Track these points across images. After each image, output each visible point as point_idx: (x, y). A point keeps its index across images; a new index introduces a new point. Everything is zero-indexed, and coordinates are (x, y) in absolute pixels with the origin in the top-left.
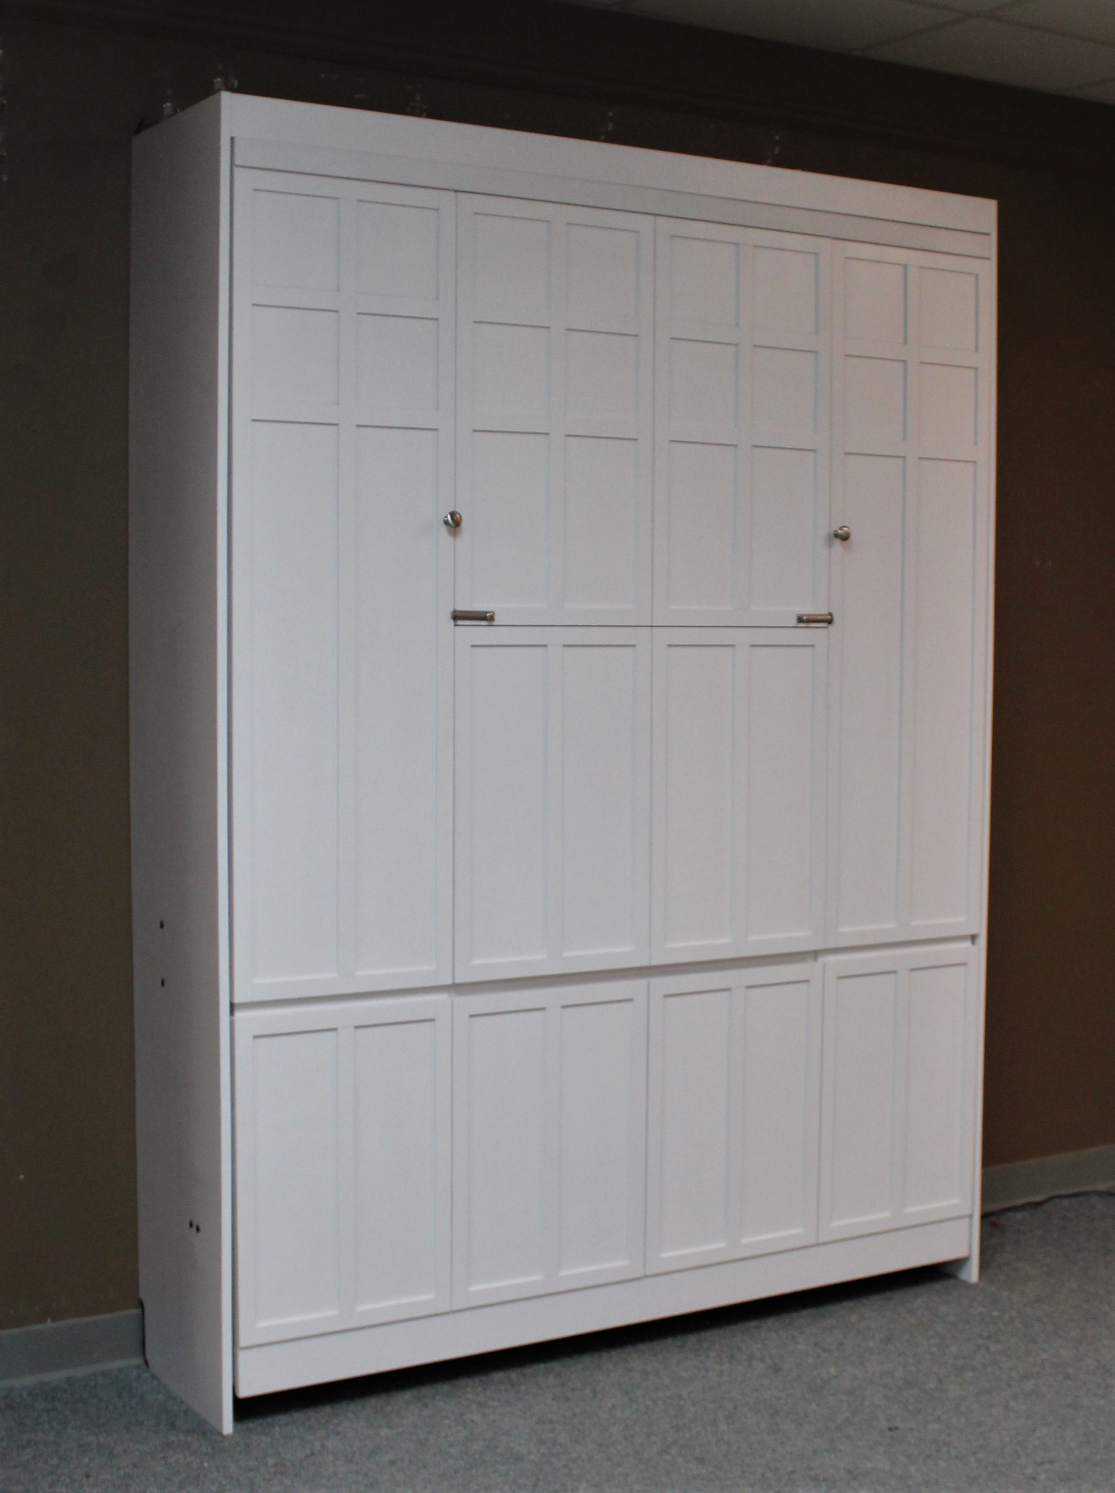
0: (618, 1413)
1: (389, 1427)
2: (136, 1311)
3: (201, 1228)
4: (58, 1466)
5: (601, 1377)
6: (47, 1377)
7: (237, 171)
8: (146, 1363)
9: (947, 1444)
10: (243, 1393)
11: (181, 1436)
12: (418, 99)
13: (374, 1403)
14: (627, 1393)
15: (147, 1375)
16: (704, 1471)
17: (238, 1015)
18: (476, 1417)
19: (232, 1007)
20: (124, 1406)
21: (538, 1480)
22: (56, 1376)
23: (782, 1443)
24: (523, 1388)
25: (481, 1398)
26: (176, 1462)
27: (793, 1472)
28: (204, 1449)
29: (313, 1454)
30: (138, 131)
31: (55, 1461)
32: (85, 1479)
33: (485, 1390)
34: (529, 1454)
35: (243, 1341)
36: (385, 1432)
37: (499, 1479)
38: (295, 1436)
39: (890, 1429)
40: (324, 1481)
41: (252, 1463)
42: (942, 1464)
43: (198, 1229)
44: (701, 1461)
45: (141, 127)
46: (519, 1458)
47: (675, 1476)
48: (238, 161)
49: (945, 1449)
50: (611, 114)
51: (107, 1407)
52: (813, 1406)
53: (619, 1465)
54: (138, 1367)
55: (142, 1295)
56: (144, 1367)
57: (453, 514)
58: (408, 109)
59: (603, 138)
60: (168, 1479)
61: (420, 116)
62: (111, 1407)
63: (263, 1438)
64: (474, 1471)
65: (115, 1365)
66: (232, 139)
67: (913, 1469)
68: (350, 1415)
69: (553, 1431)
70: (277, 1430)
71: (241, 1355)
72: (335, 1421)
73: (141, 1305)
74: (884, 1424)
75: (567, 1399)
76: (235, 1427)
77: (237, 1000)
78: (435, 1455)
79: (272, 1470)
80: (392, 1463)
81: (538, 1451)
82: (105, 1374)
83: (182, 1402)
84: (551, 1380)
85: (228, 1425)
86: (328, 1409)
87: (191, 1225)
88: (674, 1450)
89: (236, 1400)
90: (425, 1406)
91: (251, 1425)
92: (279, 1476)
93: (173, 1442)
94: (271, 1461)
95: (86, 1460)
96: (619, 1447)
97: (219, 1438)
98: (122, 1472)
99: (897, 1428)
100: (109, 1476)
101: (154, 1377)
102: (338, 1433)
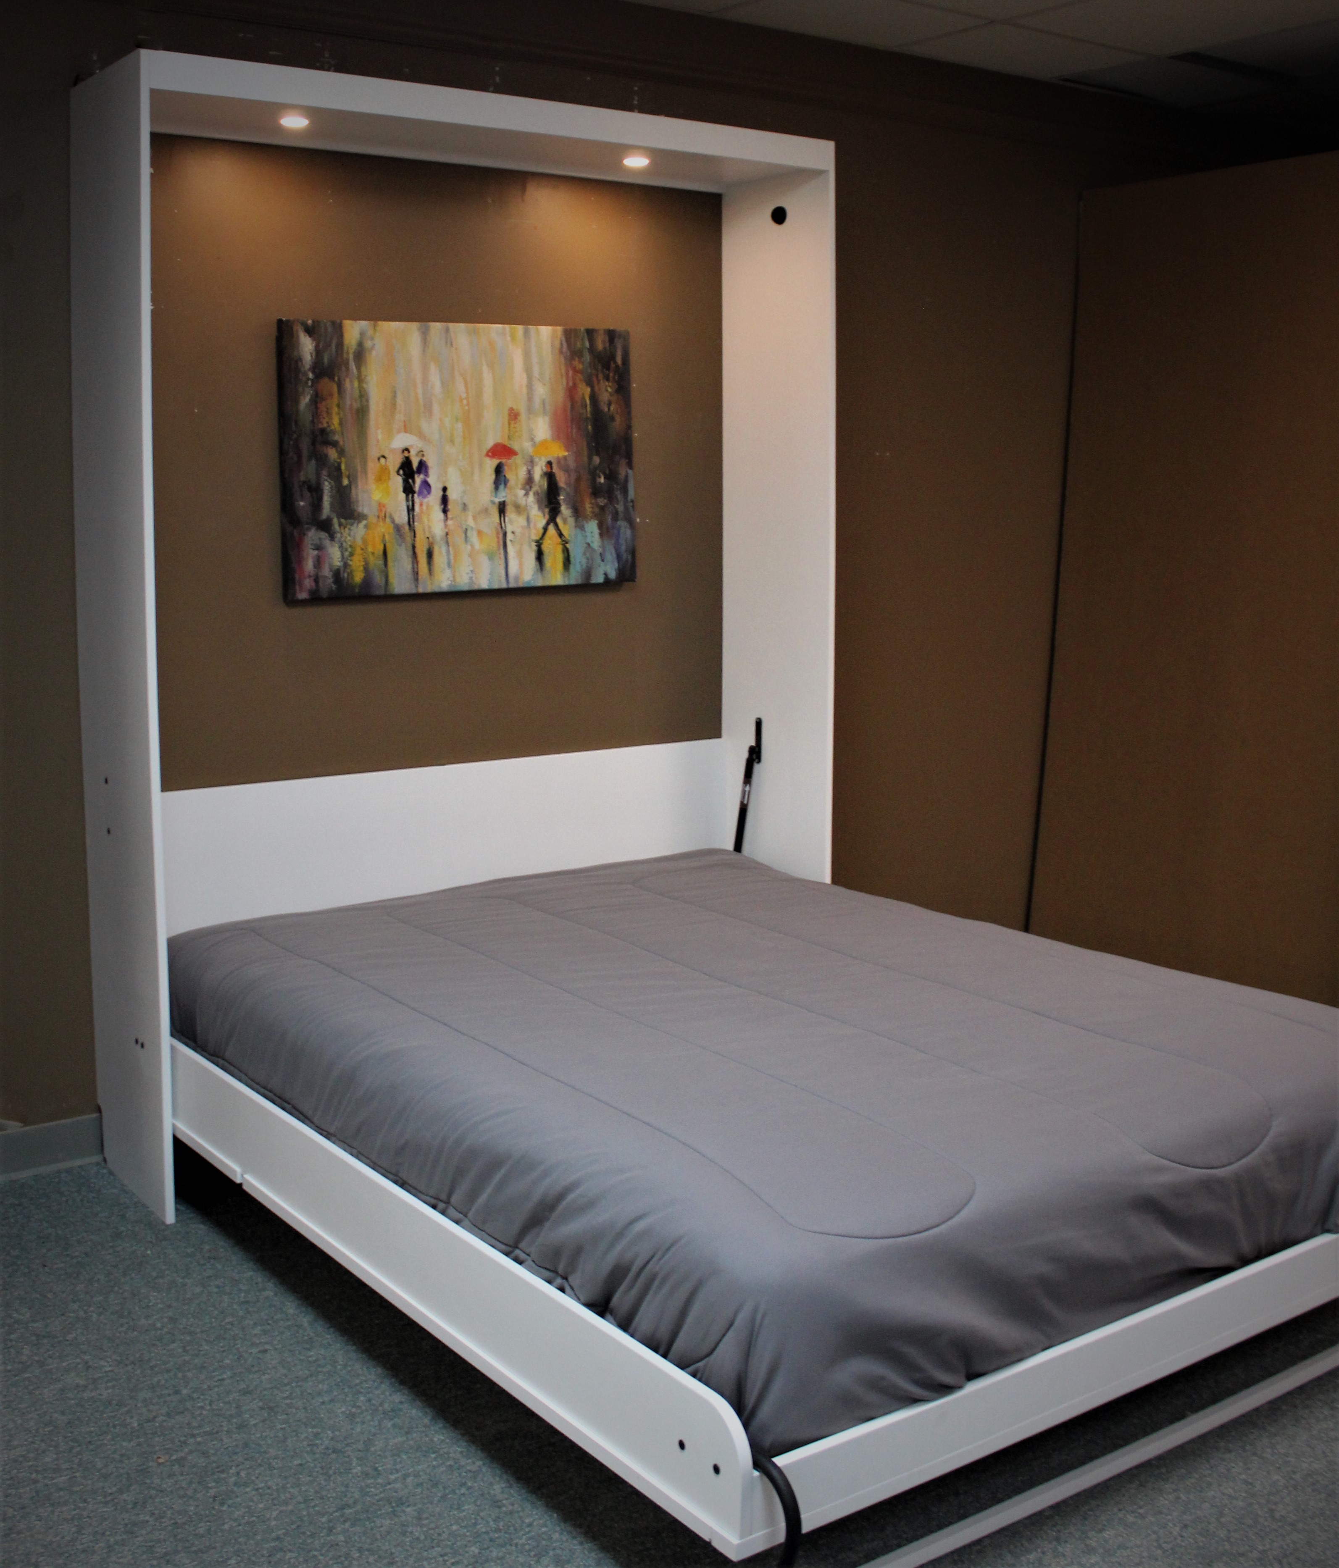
2: (95, 1115)
3: (146, 1046)
4: (18, 1257)
6: (14, 1176)
8: (105, 1160)
11: (129, 1226)
12: (327, 55)
15: (105, 1171)
20: (82, 1200)
22: (25, 1174)
26: (123, 1249)
28: (149, 1239)
29: (243, 1240)
30: (75, 84)
31: (16, 1253)
32: (41, 1269)
38: (229, 1224)
41: (190, 1250)
43: (142, 1046)
45: (77, 81)
50: (497, 69)
51: (67, 1202)
54: (98, 1164)
55: (100, 1102)
56: (103, 1164)
58: (318, 64)
59: (491, 89)
60: (115, 1266)
61: (328, 70)
62: (70, 1202)
65: (78, 1163)
66: (151, 91)
70: (214, 1218)
73: (99, 1110)
76: (177, 1216)
79: (207, 1255)
82: (69, 1171)
83: (133, 1195)
85: (172, 1215)
87: (137, 1041)
92: (212, 1261)
93: (123, 1232)
95: (44, 1251)
97: (161, 1228)
98: (75, 1261)
100: (62, 1265)
101: (111, 1173)
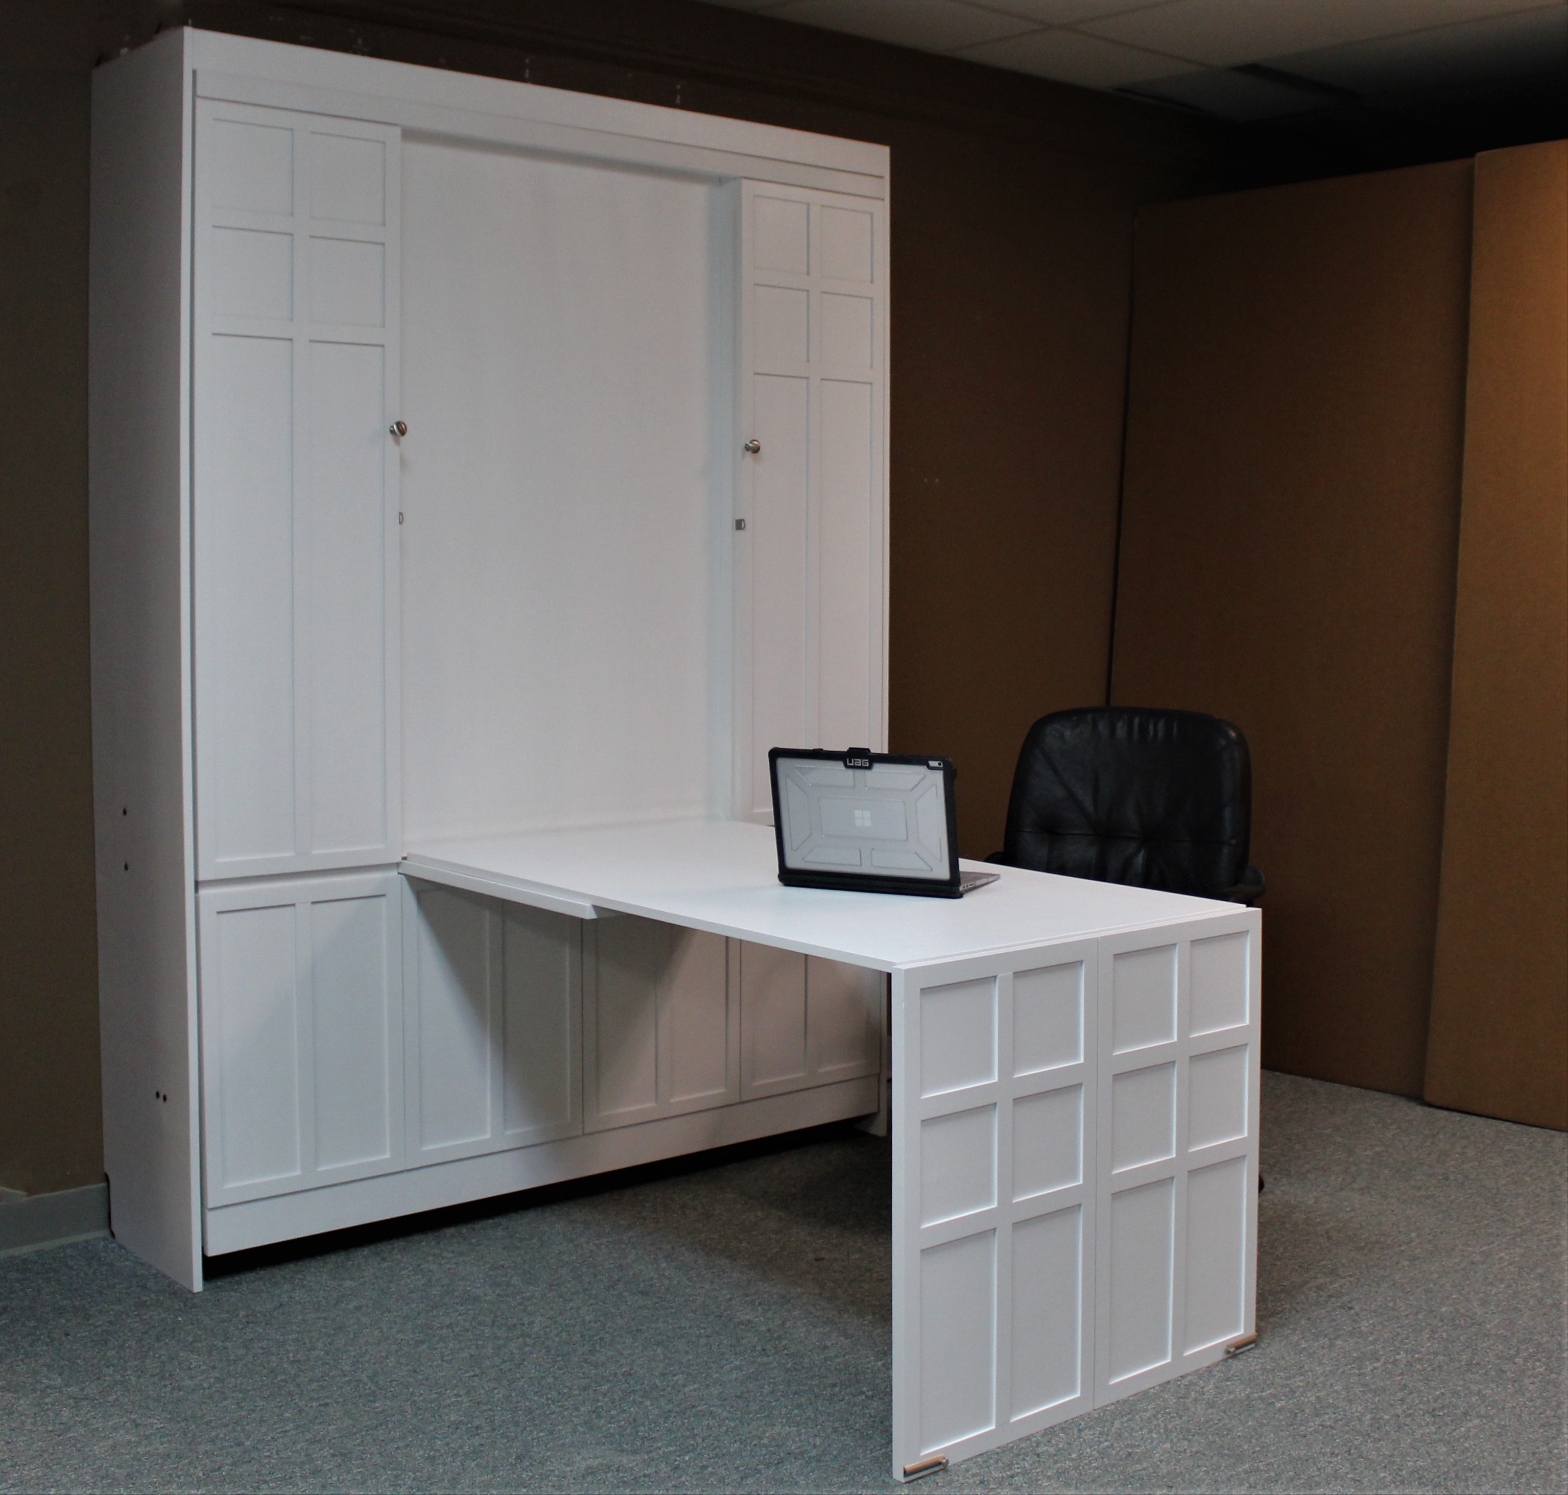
0: (565, 1258)
1: (352, 1279)
2: (104, 1184)
3: (169, 1098)
4: (35, 1328)
5: (546, 1229)
6: (15, 1252)
7: (199, 102)
8: (113, 1234)
9: (870, 1270)
10: (211, 1253)
11: (153, 1296)
12: (360, 42)
13: (334, 1259)
14: (572, 1241)
15: (114, 1245)
16: (649, 1302)
17: (203, 892)
18: (433, 1267)
19: (197, 884)
20: (94, 1273)
21: (496, 1316)
22: (26, 1250)
23: (719, 1275)
24: (474, 1241)
25: (436, 1251)
26: (151, 1317)
27: (730, 1299)
28: (176, 1306)
29: (281, 1305)
30: (98, 64)
31: (33, 1323)
32: (64, 1338)
33: (438, 1243)
34: (486, 1295)
35: (211, 1203)
36: (348, 1283)
37: (459, 1318)
38: (262, 1291)
39: (817, 1260)
40: (294, 1327)
41: (225, 1316)
42: (866, 1287)
43: (165, 1098)
44: (645, 1293)
46: (476, 1299)
47: (623, 1308)
48: (199, 92)
49: (868, 1274)
51: (78, 1275)
52: (744, 1244)
53: (570, 1301)
54: (104, 1239)
55: (108, 1169)
56: (111, 1239)
57: (398, 424)
60: (146, 1333)
62: (82, 1275)
63: (233, 1293)
64: (435, 1312)
65: (82, 1237)
66: (194, 73)
67: (840, 1291)
68: (313, 1270)
69: (506, 1276)
70: (244, 1286)
71: (210, 1215)
72: (300, 1276)
73: (107, 1179)
74: (811, 1256)
75: (518, 1248)
76: (204, 1285)
77: (201, 878)
78: (397, 1301)
79: (244, 1320)
80: (358, 1308)
81: (494, 1292)
82: (72, 1246)
83: (151, 1266)
84: (500, 1233)
85: (198, 1284)
86: (292, 1266)
87: (158, 1095)
88: (620, 1286)
89: (205, 1258)
90: (384, 1259)
91: (219, 1283)
92: (251, 1325)
93: (146, 1301)
94: (242, 1313)
95: (63, 1321)
96: (569, 1286)
97: (190, 1296)
98: (99, 1329)
99: (822, 1259)
100: (86, 1334)
101: (121, 1247)
102: (304, 1287)
